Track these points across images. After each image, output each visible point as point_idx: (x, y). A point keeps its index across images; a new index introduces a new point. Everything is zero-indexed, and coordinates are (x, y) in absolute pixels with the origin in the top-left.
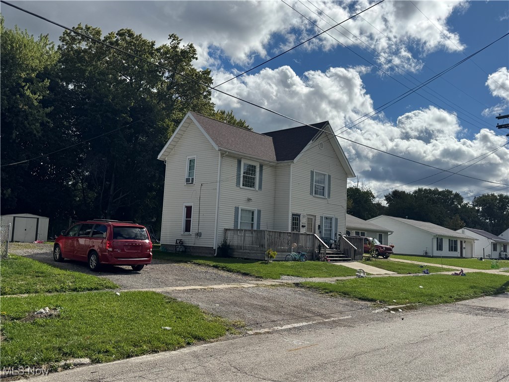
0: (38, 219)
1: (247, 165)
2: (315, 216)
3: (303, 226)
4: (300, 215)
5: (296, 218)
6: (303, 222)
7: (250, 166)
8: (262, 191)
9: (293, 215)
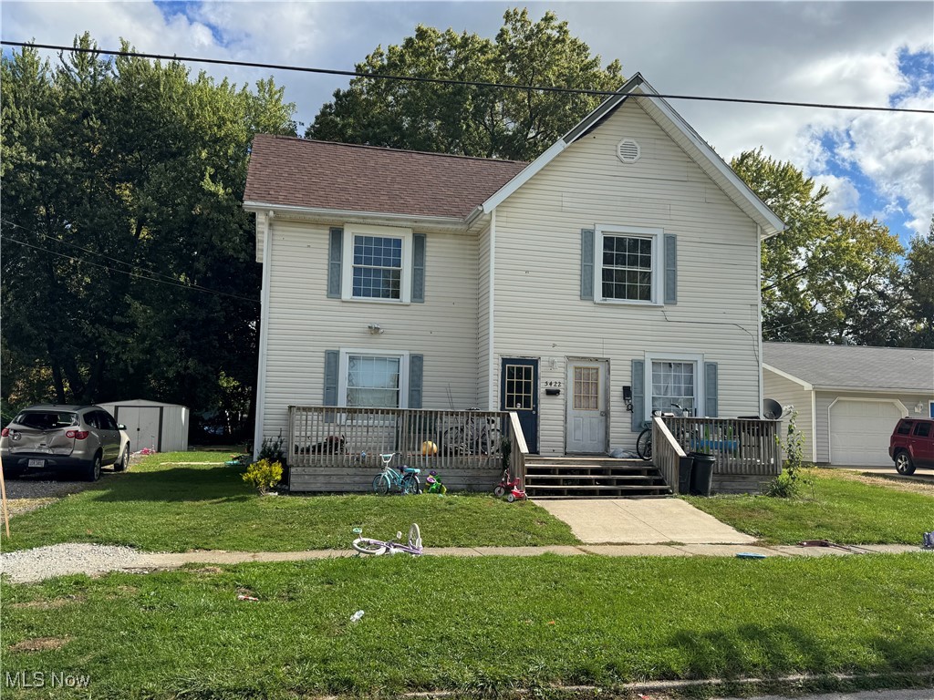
0: (162, 408)
1: (369, 239)
2: (607, 361)
3: (550, 393)
4: (537, 361)
5: (519, 370)
6: (553, 380)
7: (378, 240)
8: (425, 303)
9: (505, 361)
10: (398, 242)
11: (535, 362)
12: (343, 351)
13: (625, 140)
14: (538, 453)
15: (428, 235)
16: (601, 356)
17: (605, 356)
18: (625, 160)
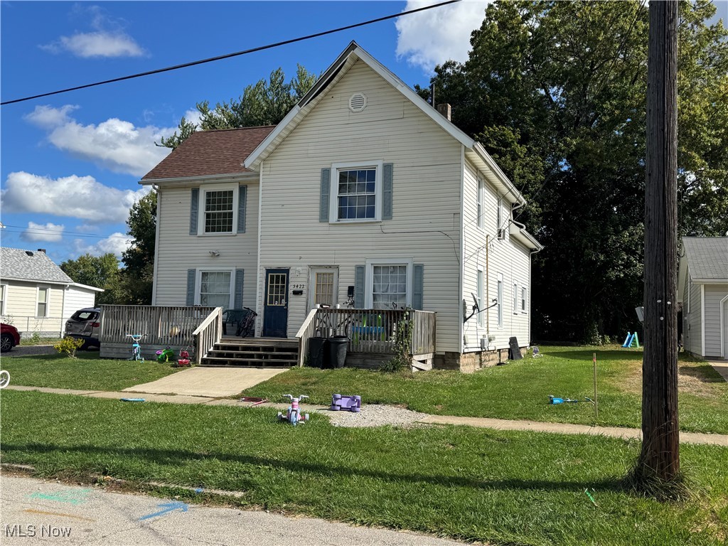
1: (214, 193)
2: (338, 267)
3: (296, 293)
4: (289, 270)
5: (278, 277)
6: (299, 284)
7: (219, 193)
8: (246, 234)
9: (268, 271)
10: (231, 193)
11: (287, 271)
12: (198, 269)
13: (355, 95)
14: (286, 337)
15: (248, 185)
16: (333, 264)
17: (336, 264)
18: (354, 110)
